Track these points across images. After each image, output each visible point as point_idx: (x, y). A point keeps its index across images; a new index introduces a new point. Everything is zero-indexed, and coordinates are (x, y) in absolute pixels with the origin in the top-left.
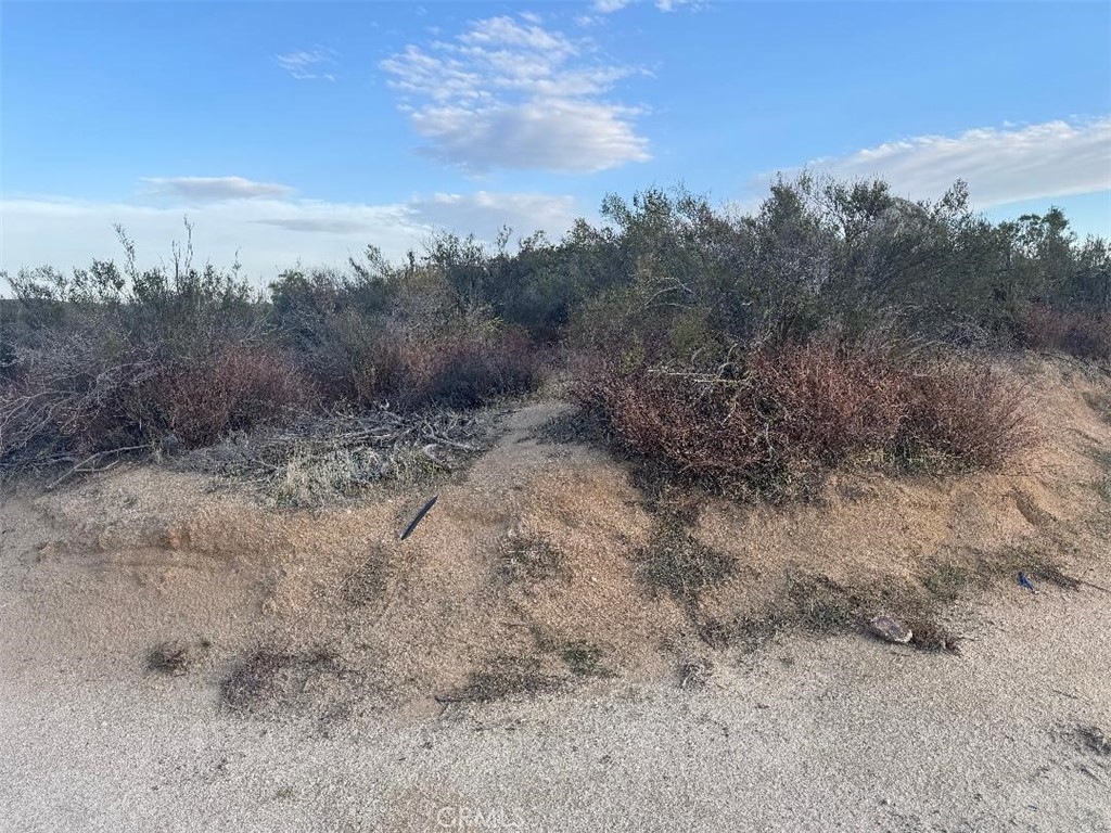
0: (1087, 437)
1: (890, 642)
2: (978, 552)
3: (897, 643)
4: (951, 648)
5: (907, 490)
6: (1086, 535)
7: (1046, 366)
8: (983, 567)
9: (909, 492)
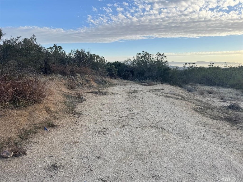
0: (64, 92)
1: (7, 158)
2: (34, 124)
3: (9, 157)
4: (24, 154)
5: (15, 112)
6: (61, 114)
7: (56, 77)
8: (36, 128)
9: (16, 112)
